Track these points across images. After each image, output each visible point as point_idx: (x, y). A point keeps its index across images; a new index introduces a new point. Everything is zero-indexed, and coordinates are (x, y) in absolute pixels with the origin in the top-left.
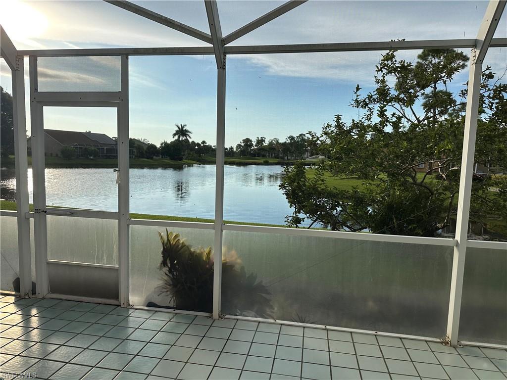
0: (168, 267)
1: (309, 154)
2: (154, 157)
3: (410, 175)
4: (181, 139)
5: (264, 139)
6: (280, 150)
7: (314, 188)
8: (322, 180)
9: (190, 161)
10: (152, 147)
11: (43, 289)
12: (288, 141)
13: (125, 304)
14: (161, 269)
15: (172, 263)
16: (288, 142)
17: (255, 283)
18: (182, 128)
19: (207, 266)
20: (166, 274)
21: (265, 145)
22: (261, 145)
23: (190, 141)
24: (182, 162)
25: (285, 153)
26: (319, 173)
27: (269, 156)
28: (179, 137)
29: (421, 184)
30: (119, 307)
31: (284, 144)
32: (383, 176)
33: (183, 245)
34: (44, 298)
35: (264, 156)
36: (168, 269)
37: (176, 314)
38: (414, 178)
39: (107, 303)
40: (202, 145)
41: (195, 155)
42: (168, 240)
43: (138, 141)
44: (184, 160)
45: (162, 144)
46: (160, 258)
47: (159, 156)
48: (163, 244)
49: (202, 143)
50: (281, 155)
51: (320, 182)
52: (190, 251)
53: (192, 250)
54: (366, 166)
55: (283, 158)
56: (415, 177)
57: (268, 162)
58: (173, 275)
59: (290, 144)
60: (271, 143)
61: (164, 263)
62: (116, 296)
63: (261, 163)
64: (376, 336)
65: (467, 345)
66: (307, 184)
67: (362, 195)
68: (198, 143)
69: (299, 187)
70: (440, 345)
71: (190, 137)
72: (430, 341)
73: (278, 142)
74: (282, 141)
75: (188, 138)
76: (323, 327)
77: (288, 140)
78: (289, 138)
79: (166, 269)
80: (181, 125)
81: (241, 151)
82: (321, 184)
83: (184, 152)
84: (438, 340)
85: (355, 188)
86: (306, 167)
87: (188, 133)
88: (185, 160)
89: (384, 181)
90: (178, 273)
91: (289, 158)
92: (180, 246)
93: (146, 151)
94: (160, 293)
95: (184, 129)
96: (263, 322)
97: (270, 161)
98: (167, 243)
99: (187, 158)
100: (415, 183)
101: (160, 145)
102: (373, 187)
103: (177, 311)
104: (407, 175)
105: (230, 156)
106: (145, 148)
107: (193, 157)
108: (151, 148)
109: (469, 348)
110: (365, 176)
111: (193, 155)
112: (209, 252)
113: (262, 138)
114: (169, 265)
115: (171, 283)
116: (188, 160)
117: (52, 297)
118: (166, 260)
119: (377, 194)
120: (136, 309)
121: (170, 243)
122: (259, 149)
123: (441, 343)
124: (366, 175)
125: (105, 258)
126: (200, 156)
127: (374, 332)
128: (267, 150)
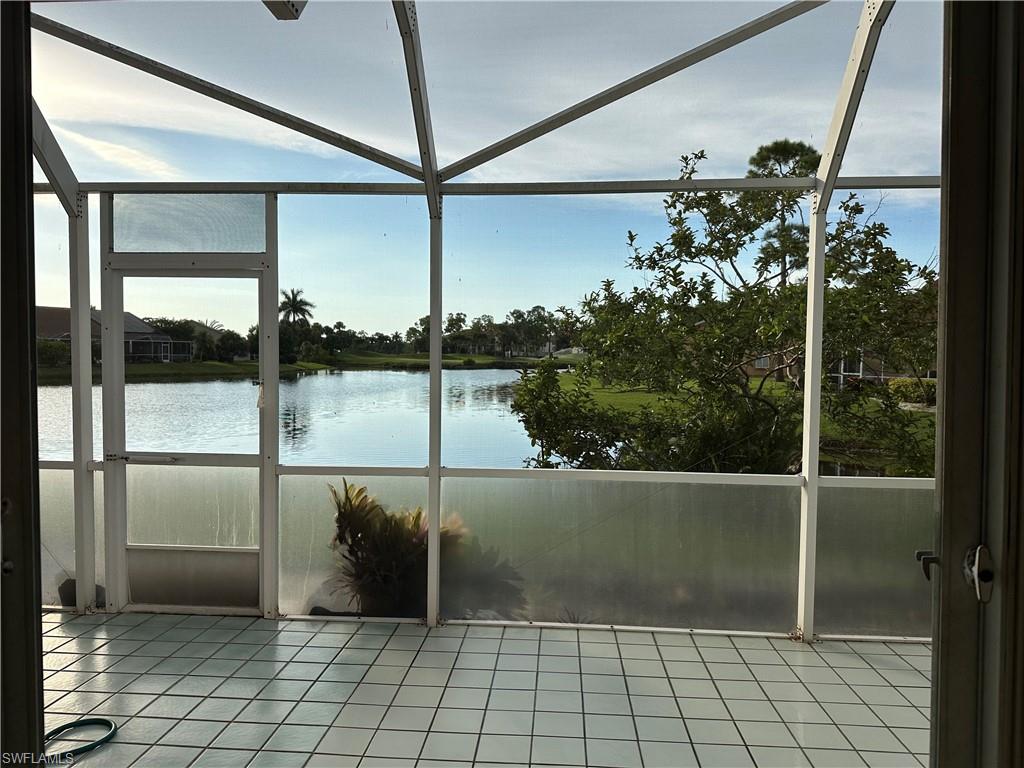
0: (347, 543)
1: (552, 346)
2: (236, 358)
3: (737, 382)
4: (291, 319)
5: (462, 317)
6: (496, 338)
7: (575, 408)
8: (587, 395)
9: (311, 364)
10: (231, 337)
11: (118, 597)
12: (512, 321)
13: (273, 612)
14: (335, 547)
15: (354, 537)
16: (510, 322)
17: (497, 565)
18: (295, 296)
19: (414, 540)
20: (344, 556)
21: (464, 328)
22: (458, 330)
23: (312, 322)
24: (294, 366)
25: (506, 345)
26: (581, 381)
27: (474, 352)
28: (287, 316)
29: (756, 398)
30: (261, 619)
31: (504, 327)
32: (692, 384)
33: (374, 507)
34: (120, 613)
35: (464, 351)
36: (347, 547)
37: (364, 623)
38: (744, 387)
39: (239, 614)
40: (336, 331)
41: (322, 352)
42: (347, 498)
43: (200, 325)
44: (299, 363)
45: (251, 331)
46: (333, 529)
47: (245, 356)
48: (339, 505)
49: (335, 326)
50: (498, 349)
51: (583, 398)
52: (385, 515)
53: (388, 513)
54: (662, 367)
55: (501, 354)
56: (746, 385)
57: (474, 362)
58: (357, 558)
59: (516, 326)
60: (477, 326)
61: (341, 538)
62: (254, 600)
63: (460, 365)
64: (690, 635)
65: (827, 640)
66: (561, 400)
67: (658, 419)
68: (327, 327)
69: (549, 408)
70: (789, 641)
71: (310, 315)
72: (773, 638)
73: (490, 323)
74: (498, 320)
75: (307, 317)
76: (609, 627)
77: (512, 318)
78: (512, 314)
79: (344, 548)
80: (293, 292)
81: (417, 340)
82: (585, 402)
83: (299, 345)
84: (785, 635)
85: (645, 408)
86: (560, 371)
87: (308, 308)
88: (302, 363)
89: (694, 394)
90: (365, 554)
91: (514, 353)
92: (368, 508)
93: (218, 347)
94: (333, 589)
95: (299, 299)
96: (511, 627)
97: (477, 361)
98: (345, 504)
99: (306, 358)
100: (746, 394)
101: (248, 333)
102: (677, 404)
103: (363, 619)
104: (733, 382)
105: (394, 353)
106: (216, 339)
107: (317, 357)
108: (228, 340)
109: (831, 643)
110: (662, 386)
111: (317, 353)
112: (419, 514)
113: (458, 314)
114: (350, 541)
115: (354, 572)
116: (308, 362)
117: (135, 610)
118: (344, 533)
119: (684, 416)
120: (292, 620)
121: (351, 502)
122: (453, 338)
123: (790, 639)
124: (664, 384)
125: (234, 535)
126: (331, 354)
127: (688, 630)
128: (469, 339)
